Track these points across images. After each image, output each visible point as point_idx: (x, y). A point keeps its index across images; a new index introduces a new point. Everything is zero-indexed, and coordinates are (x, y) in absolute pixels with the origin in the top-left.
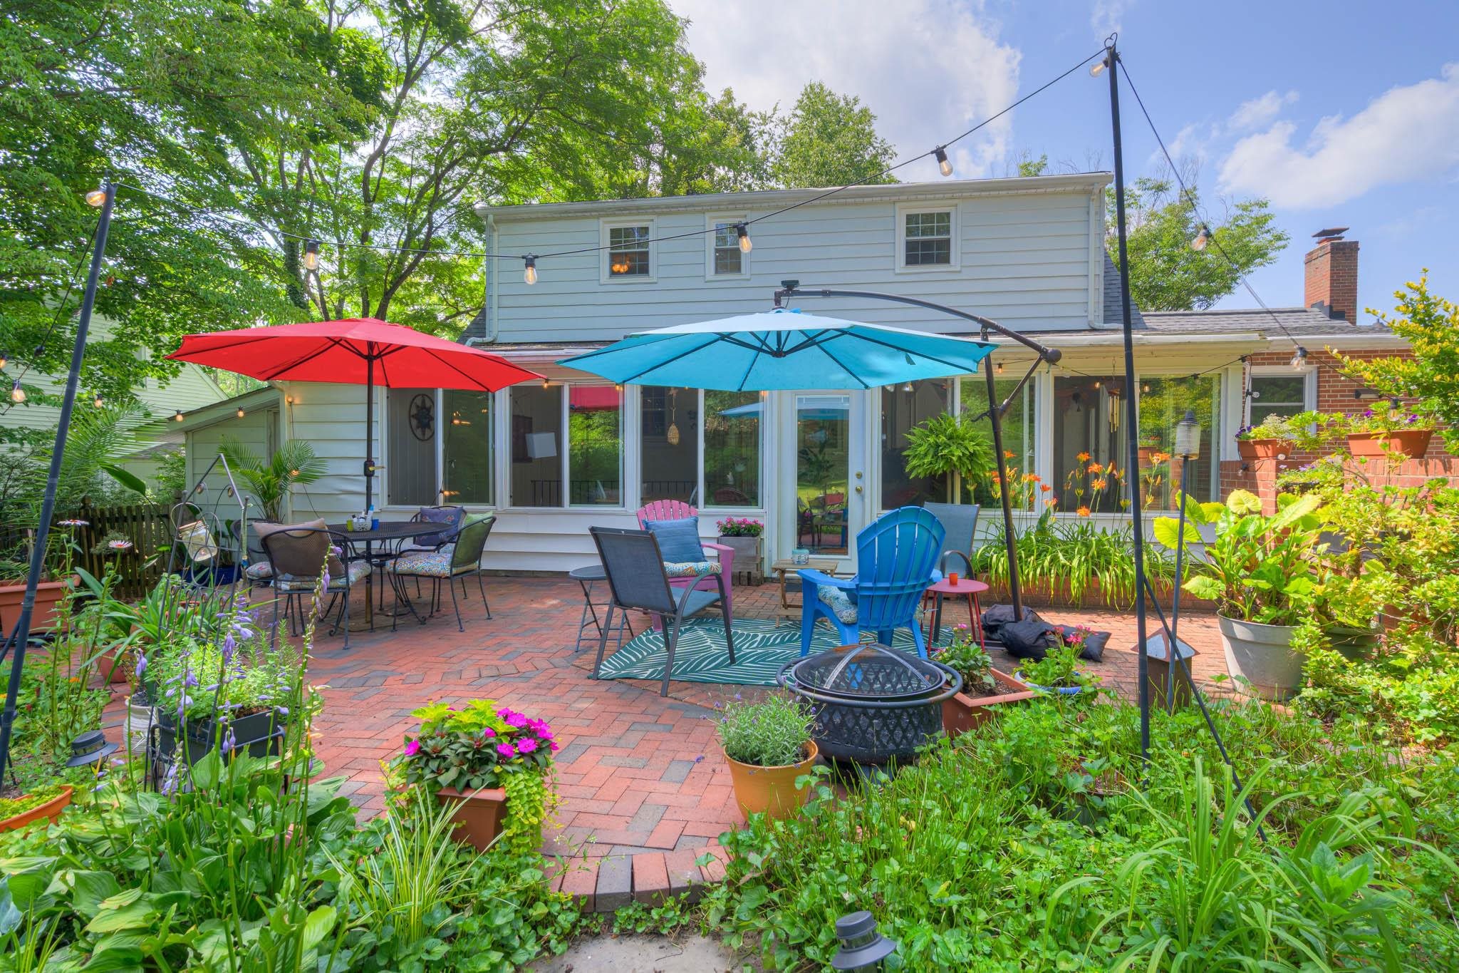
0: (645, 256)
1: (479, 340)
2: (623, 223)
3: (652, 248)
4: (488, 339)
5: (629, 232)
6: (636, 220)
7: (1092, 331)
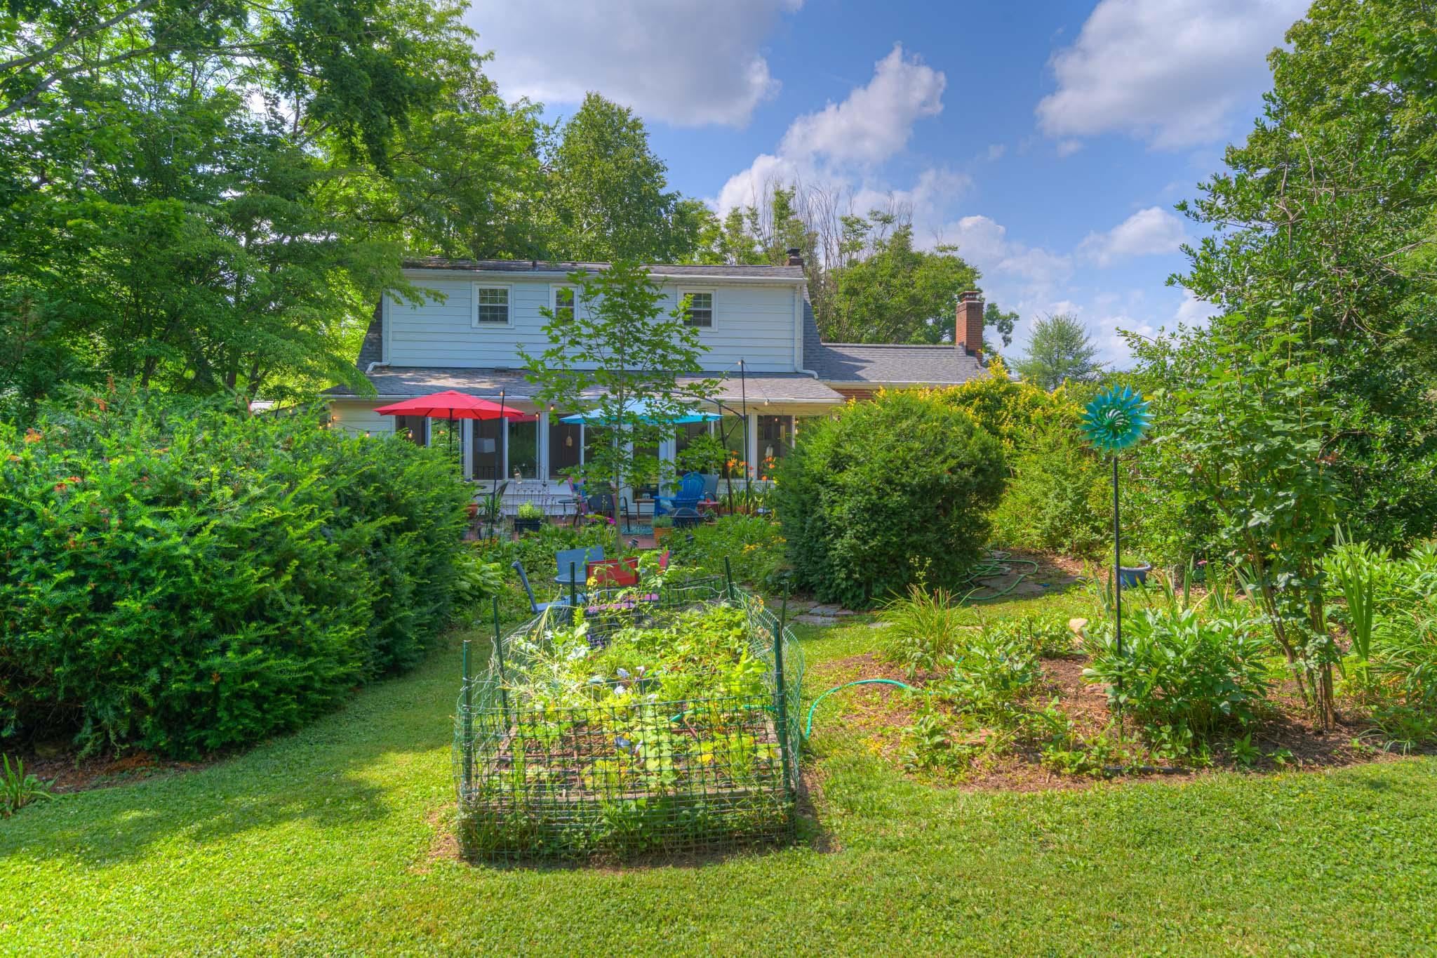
0: (505, 309)
1: (378, 364)
2: (488, 286)
3: (510, 305)
4: (384, 363)
5: (494, 292)
6: (499, 286)
7: (796, 374)
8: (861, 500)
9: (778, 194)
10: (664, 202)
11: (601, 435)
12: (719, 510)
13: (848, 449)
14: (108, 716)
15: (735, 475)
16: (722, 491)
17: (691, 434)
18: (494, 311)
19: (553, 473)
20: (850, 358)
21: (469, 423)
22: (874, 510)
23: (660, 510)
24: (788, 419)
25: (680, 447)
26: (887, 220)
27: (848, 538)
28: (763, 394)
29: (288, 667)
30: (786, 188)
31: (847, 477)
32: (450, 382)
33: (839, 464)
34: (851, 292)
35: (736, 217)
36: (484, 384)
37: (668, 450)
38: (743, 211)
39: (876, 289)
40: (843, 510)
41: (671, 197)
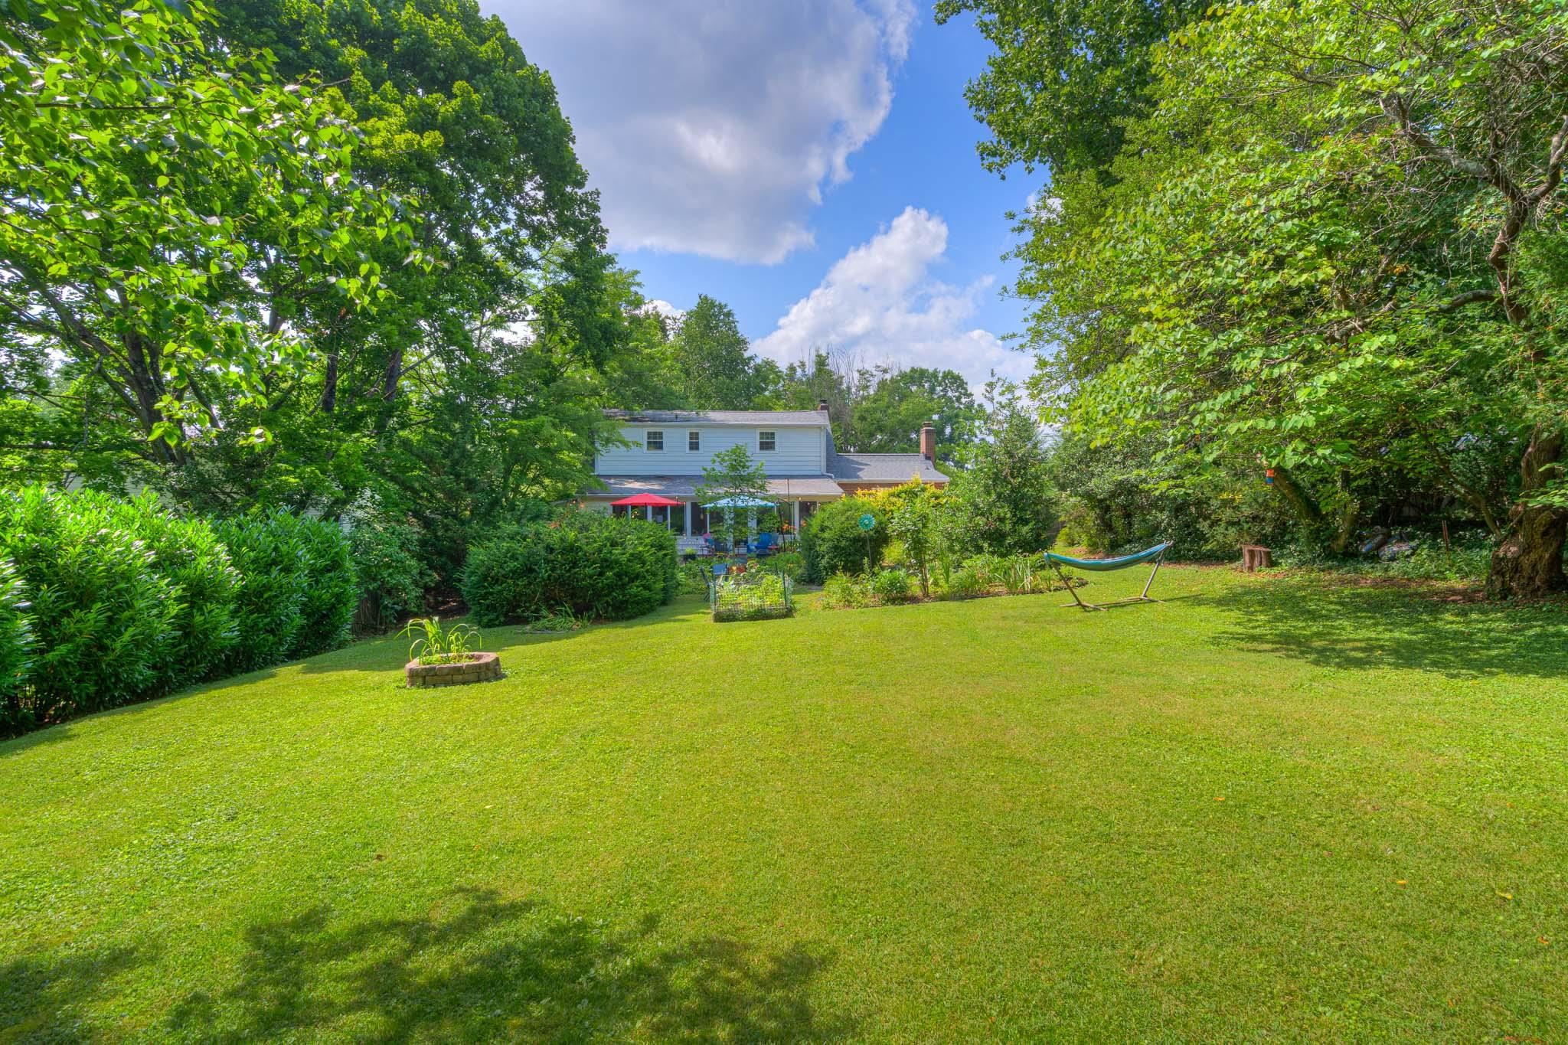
0: (662, 443)
2: (652, 430)
3: (665, 440)
5: (654, 433)
6: (658, 430)
7: (822, 476)
8: (831, 544)
9: (819, 356)
10: (747, 362)
11: (718, 516)
12: (779, 550)
13: (826, 523)
14: (600, 606)
15: (788, 532)
16: (780, 542)
17: (764, 511)
18: (656, 442)
19: (693, 533)
20: (858, 463)
21: (650, 509)
22: (836, 548)
23: (749, 550)
24: (814, 503)
25: (759, 522)
26: (885, 371)
27: (826, 559)
28: (801, 489)
29: (646, 593)
30: (823, 353)
31: (826, 535)
32: (637, 485)
33: (823, 529)
34: (862, 418)
35: (792, 369)
36: (655, 486)
37: (753, 524)
38: (796, 364)
39: (878, 415)
40: (824, 548)
41: (751, 358)
